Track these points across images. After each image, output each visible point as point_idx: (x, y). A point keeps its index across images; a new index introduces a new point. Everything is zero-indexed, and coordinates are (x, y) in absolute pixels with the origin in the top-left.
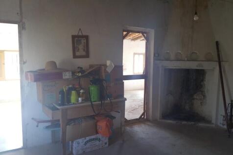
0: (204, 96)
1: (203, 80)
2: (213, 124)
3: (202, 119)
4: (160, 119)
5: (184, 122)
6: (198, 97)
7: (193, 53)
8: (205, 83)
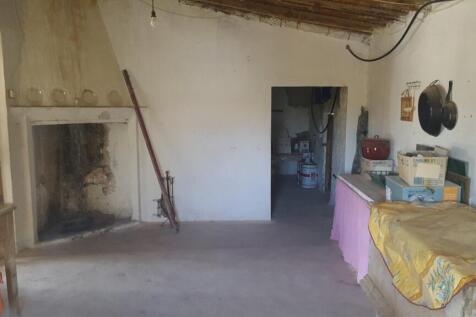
0: (109, 175)
1: (102, 145)
2: (135, 221)
3: (109, 220)
4: (36, 243)
5: (87, 234)
6: (95, 181)
7: (86, 91)
8: (109, 149)
